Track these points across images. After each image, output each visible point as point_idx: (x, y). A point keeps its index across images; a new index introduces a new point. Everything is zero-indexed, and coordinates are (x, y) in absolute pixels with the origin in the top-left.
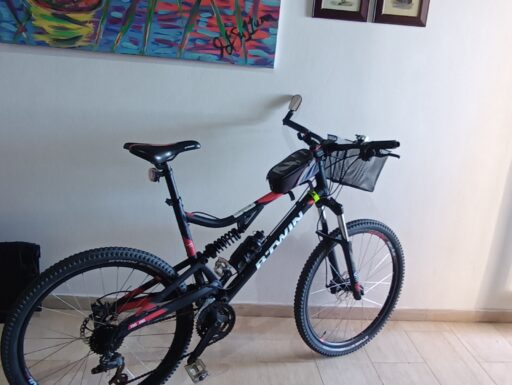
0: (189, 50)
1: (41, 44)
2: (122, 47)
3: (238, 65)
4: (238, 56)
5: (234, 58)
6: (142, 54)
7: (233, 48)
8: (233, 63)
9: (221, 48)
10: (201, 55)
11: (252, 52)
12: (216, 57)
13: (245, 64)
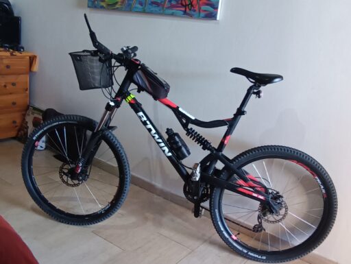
0: (168, 8)
1: (102, 7)
2: (136, 8)
3: (195, 18)
4: (195, 11)
5: (192, 13)
6: (144, 12)
7: (192, 6)
8: (191, 16)
9: (185, 6)
10: (173, 11)
11: (204, 8)
12: (182, 13)
13: (199, 17)
